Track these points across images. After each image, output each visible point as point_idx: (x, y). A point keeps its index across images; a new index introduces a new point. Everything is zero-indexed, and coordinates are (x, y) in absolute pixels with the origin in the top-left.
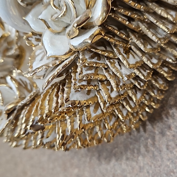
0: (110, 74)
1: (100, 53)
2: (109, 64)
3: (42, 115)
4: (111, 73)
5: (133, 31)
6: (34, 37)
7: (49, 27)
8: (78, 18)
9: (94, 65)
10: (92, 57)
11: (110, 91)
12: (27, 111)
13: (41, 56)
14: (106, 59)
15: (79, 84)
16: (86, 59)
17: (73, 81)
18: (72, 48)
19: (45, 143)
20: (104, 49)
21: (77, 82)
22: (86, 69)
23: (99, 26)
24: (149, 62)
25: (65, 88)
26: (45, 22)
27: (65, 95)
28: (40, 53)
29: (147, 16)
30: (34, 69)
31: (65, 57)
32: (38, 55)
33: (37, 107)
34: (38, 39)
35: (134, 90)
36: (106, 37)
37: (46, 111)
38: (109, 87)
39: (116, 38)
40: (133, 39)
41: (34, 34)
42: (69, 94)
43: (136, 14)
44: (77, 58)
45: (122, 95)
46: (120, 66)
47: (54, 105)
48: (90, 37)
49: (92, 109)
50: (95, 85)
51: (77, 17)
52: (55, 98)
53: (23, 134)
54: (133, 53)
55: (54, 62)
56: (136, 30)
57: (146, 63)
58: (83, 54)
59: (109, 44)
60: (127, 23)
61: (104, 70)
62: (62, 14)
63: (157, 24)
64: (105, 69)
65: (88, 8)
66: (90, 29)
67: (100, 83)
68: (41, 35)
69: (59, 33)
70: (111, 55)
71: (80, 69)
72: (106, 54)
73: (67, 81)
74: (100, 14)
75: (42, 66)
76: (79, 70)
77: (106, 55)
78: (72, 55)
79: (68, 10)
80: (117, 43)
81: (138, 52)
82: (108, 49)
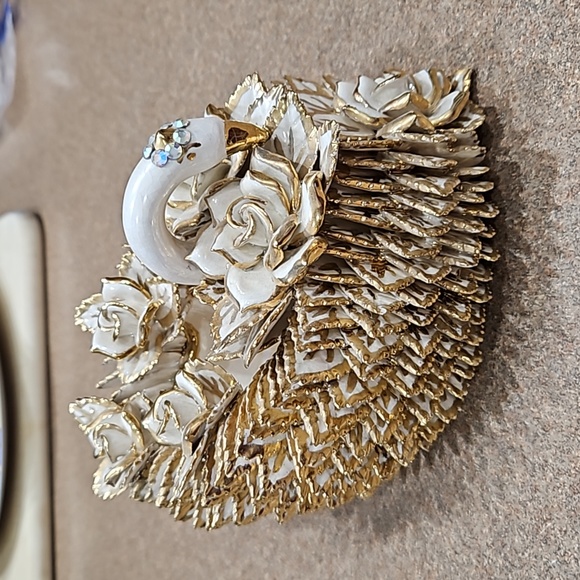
0: (358, 314)
1: (329, 279)
2: (350, 295)
3: (254, 420)
4: (361, 311)
5: (381, 231)
6: (211, 287)
7: (234, 260)
8: (278, 232)
9: (325, 304)
10: (318, 292)
11: (366, 344)
12: (226, 426)
13: (230, 314)
14: (343, 289)
15: (305, 342)
16: (308, 297)
17: (294, 339)
18: (280, 284)
19: (274, 483)
20: (337, 273)
21: (302, 340)
22: (312, 314)
23: (315, 235)
24: (420, 274)
25: (284, 357)
26: (224, 253)
27: (287, 368)
28: (228, 311)
29: (396, 198)
30: (222, 339)
31: (271, 304)
32: (225, 315)
33: (243, 410)
34: (219, 289)
35: (413, 335)
36: (332, 252)
37: (262, 410)
38: (364, 338)
39: (353, 250)
40: (384, 243)
41: (209, 282)
42: (293, 364)
43: (375, 200)
44: (293, 301)
45: (392, 347)
46: (373, 295)
47: (272, 392)
48: (304, 255)
49: (343, 385)
50: (337, 341)
51: (275, 231)
52: (271, 381)
53: (228, 473)
54: (392, 269)
55: (254, 317)
56: (384, 227)
57: (417, 277)
58: (302, 291)
59: (343, 263)
60: (364, 219)
61: (346, 310)
62: (249, 233)
63: (416, 206)
64: (348, 306)
65: (291, 212)
66: (302, 245)
67: (344, 334)
68: (222, 281)
69: (253, 267)
70: (351, 280)
71: (302, 316)
72: (342, 280)
73: (285, 345)
74: (311, 215)
75: (237, 329)
76: (300, 319)
77: (341, 282)
78: (282, 298)
79: (258, 223)
80: (356, 257)
81: (397, 263)
82: (345, 272)
